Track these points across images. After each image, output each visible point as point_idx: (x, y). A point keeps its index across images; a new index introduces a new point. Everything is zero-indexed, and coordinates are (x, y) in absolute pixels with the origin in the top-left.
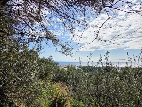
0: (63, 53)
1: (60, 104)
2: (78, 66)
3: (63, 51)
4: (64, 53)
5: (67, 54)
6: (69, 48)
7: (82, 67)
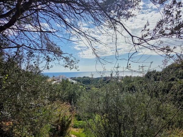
0: (66, 66)
1: (64, 126)
2: (71, 78)
3: (66, 64)
4: (68, 67)
5: (72, 67)
6: (74, 60)
7: (76, 78)
